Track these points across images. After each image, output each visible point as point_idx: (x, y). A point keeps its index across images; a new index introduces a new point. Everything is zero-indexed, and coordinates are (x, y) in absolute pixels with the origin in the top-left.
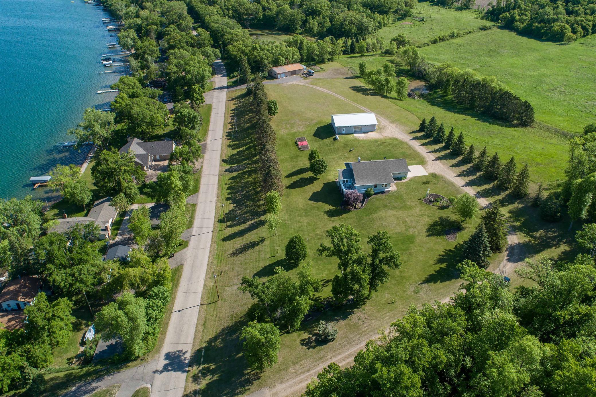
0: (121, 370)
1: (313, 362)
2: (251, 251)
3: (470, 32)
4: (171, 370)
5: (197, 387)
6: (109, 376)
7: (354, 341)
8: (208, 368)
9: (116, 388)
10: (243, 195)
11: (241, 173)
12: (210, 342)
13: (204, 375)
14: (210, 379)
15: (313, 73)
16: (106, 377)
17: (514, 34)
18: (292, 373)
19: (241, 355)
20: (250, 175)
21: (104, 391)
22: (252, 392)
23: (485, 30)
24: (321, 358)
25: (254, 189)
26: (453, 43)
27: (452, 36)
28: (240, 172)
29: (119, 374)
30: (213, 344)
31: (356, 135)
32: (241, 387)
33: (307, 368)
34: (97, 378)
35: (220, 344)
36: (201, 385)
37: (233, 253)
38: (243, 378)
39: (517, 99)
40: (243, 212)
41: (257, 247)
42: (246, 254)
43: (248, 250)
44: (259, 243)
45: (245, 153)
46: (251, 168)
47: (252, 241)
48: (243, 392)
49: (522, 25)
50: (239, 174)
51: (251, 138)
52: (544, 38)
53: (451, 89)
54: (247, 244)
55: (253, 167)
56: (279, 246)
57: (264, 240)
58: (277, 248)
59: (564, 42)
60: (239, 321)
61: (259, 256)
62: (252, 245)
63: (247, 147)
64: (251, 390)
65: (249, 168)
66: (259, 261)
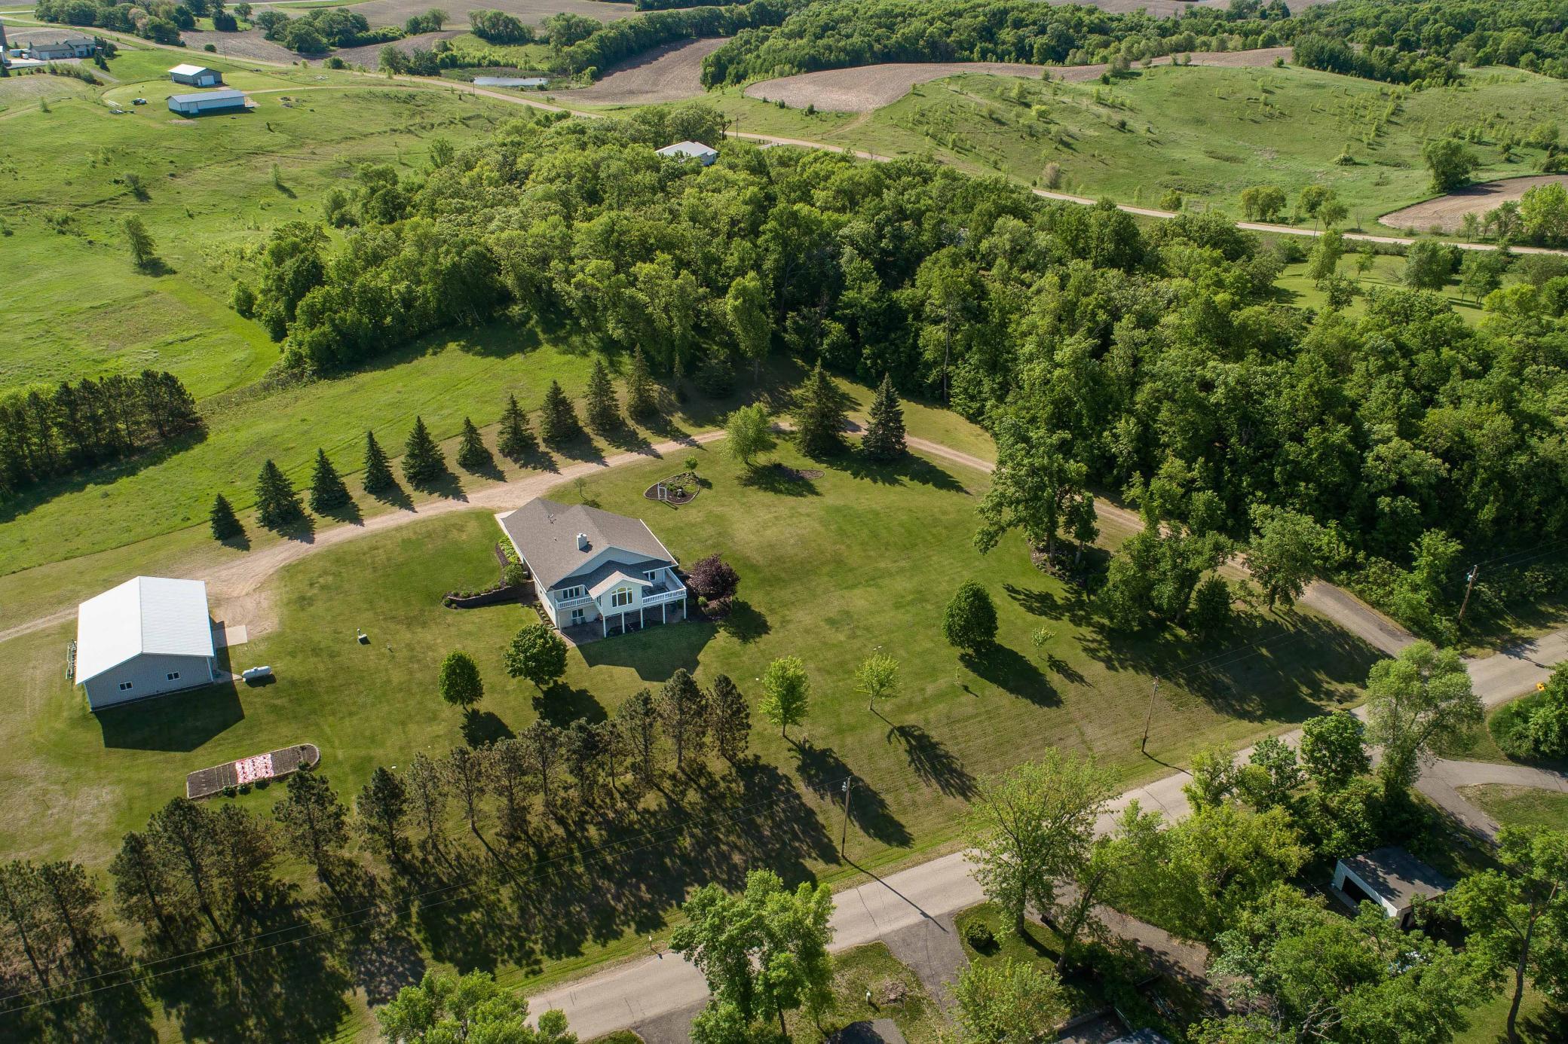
0: (1434, 805)
6: (1461, 822)
8: (1311, 695)
9: (1467, 791)
12: (1261, 719)
13: (1330, 695)
14: (1329, 682)
16: (1468, 824)
19: (1264, 651)
21: (1489, 812)
28: (426, 955)
29: (1444, 805)
30: (1259, 713)
31: (237, 640)
32: (1320, 628)
34: (1484, 842)
35: (1252, 701)
36: (1349, 687)
38: (1306, 631)
40: (741, 842)
41: (935, 735)
42: (964, 757)
43: (947, 756)
44: (914, 737)
45: (232, 995)
46: (405, 917)
47: (906, 757)
48: (1328, 624)
50: (439, 958)
51: (65, 1009)
54: (918, 769)
55: (403, 911)
56: (923, 690)
57: (903, 727)
58: (928, 692)
60: (1188, 685)
61: (971, 717)
62: (926, 754)
63: (155, 1004)
64: (1315, 614)
65: (403, 926)
66: (988, 712)
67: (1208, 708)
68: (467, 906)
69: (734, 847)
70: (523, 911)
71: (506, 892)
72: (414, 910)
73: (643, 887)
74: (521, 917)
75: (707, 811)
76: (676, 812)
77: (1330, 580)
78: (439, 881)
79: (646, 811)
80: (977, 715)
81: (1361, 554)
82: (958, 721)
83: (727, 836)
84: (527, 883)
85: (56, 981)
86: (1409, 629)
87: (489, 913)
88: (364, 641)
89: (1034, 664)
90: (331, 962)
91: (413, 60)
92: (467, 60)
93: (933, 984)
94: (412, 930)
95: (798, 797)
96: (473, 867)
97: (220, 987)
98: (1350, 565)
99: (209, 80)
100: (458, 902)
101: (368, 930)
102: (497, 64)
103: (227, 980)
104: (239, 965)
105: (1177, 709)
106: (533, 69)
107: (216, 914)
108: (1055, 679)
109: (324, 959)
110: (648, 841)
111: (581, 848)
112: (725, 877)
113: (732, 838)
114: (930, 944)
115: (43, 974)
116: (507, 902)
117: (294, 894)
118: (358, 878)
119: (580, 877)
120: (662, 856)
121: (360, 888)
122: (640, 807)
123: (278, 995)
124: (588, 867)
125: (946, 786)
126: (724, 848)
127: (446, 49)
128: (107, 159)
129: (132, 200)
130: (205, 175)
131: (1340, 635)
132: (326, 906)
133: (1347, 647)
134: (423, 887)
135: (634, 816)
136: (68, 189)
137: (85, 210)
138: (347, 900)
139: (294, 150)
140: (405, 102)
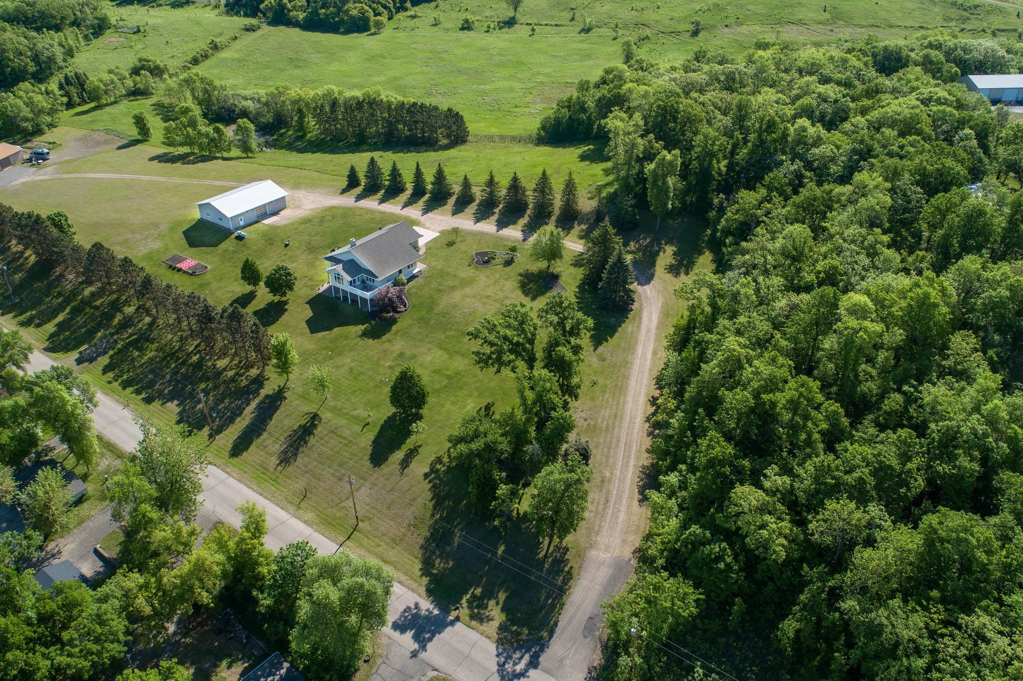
1: (601, 491)
2: (312, 440)
3: (236, 38)
4: (433, 636)
5: (495, 624)
7: (611, 443)
8: (473, 596)
10: (170, 381)
11: (115, 354)
12: (427, 573)
13: (482, 606)
14: (497, 604)
15: (48, 153)
17: (297, 30)
18: (595, 517)
19: (501, 549)
20: (140, 349)
22: (580, 568)
23: (254, 30)
24: (603, 481)
25: (184, 363)
26: (225, 59)
27: (215, 47)
28: (111, 353)
30: (435, 571)
31: (267, 221)
32: (557, 574)
33: (603, 500)
35: (447, 563)
36: (496, 617)
37: (281, 462)
38: (546, 566)
39: (436, 108)
40: (210, 402)
41: (319, 430)
42: (311, 448)
43: (306, 443)
44: (312, 423)
45: (78, 322)
46: (128, 338)
47: (295, 428)
48: (569, 577)
49: (301, 16)
50: (111, 357)
51: (60, 294)
52: (342, 30)
53: (311, 122)
54: (290, 436)
55: (131, 335)
56: (356, 409)
57: (317, 415)
58: (355, 413)
59: (373, 30)
60: (436, 522)
61: (341, 437)
62: (303, 433)
63: (67, 311)
64: (576, 566)
65: (123, 340)
66: (350, 442)
67: (421, 541)
69: (207, 401)
70: (144, 364)
71: (152, 354)
72: (133, 338)
73: (171, 388)
75: (224, 382)
76: (218, 374)
78: (149, 336)
79: (215, 365)
80: (345, 439)
82: (335, 434)
83: (212, 396)
84: (158, 357)
85: (69, 286)
87: (138, 357)
90: (99, 334)
94: (122, 343)
95: (248, 405)
96: (161, 339)
97: (79, 318)
100: (141, 346)
101: (117, 333)
103: (82, 318)
104: (90, 316)
105: (409, 526)
107: (109, 298)
108: (398, 456)
109: (100, 331)
110: (198, 375)
111: (185, 360)
112: (187, 408)
113: (211, 398)
115: (70, 282)
116: (147, 357)
117: (126, 308)
119: (169, 368)
120: (191, 383)
121: (136, 320)
122: (217, 362)
124: (175, 367)
125: (284, 452)
126: (205, 398)
128: (709, 10)
129: (688, 35)
130: (744, 29)
131: (560, 592)
132: (124, 318)
133: (550, 601)
134: (145, 333)
135: (210, 364)
136: (668, 22)
137: (661, 35)
138: (130, 320)
139: (821, 26)
140: (965, 10)
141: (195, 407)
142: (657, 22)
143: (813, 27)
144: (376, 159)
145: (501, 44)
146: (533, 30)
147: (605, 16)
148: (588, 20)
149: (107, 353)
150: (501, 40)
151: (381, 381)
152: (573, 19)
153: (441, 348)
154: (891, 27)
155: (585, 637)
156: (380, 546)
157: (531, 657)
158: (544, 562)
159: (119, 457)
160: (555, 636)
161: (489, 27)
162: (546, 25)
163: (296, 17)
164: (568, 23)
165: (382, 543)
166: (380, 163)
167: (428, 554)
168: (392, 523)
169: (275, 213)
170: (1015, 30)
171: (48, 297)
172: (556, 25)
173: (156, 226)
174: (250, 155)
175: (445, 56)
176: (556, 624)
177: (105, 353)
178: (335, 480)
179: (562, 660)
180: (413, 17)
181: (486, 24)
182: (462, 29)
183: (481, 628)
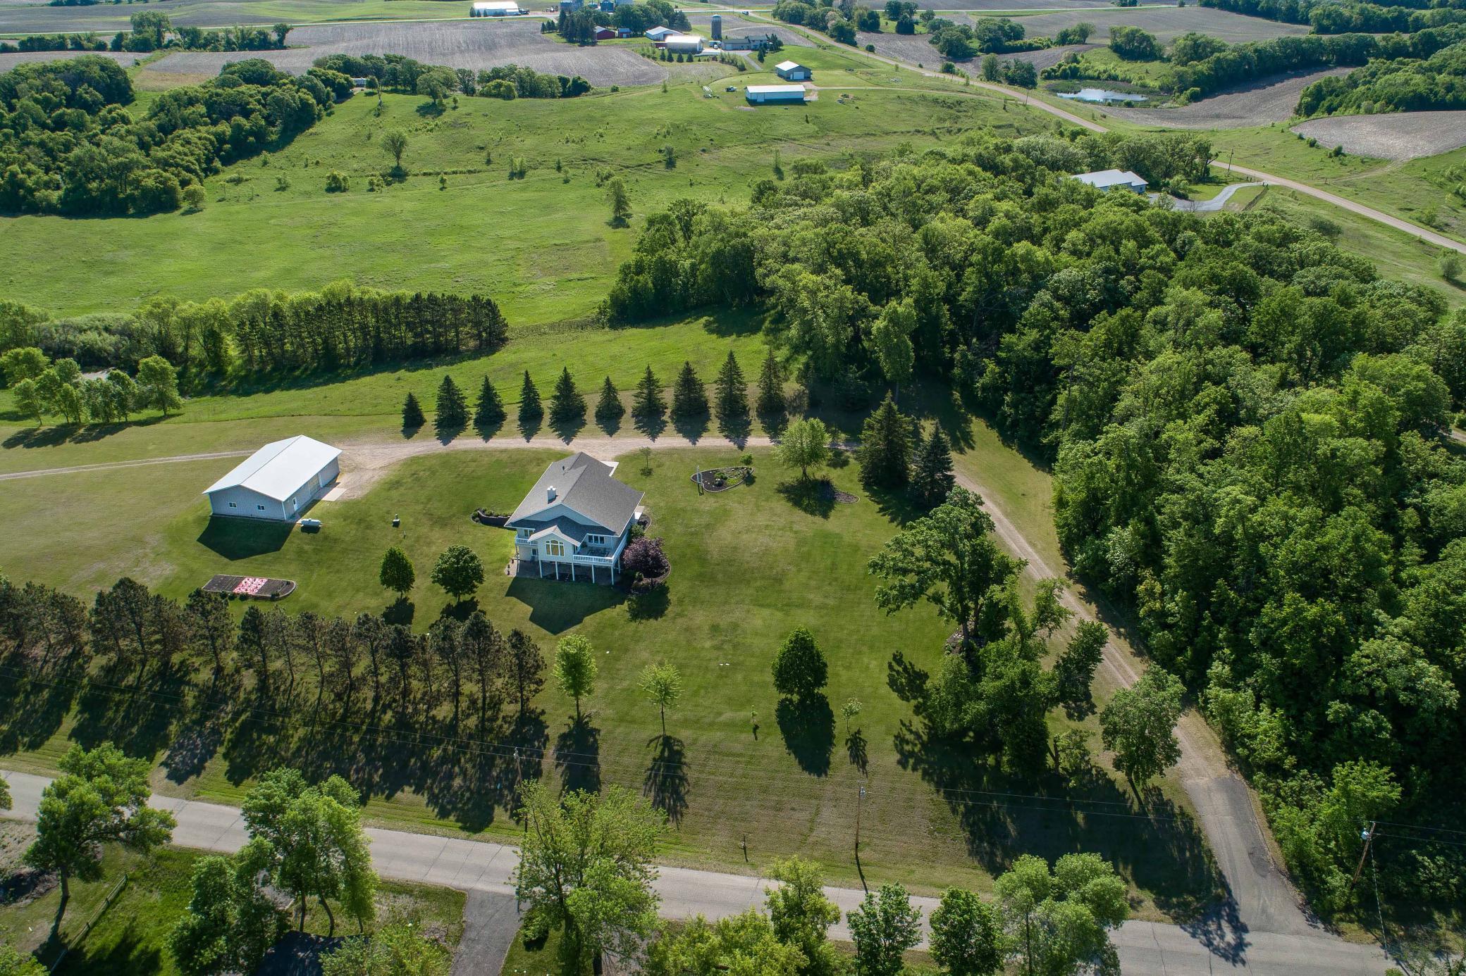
2: (691, 773)
5: (1150, 904)
10: (370, 762)
11: (230, 749)
22: (1191, 804)
25: (373, 729)
28: (221, 750)
31: (331, 498)
36: (1143, 897)
37: (667, 816)
38: (1151, 816)
40: (471, 771)
41: (689, 756)
42: (696, 784)
43: (683, 779)
44: (671, 750)
45: (112, 721)
46: (234, 720)
47: (649, 763)
48: (1188, 821)
49: (55, 196)
50: (225, 756)
51: (37, 687)
52: (131, 211)
53: (232, 349)
54: (649, 778)
55: (237, 715)
56: (720, 714)
57: (670, 738)
58: (722, 718)
59: (185, 206)
60: (964, 815)
61: (733, 755)
62: (668, 768)
63: (75, 707)
64: (1184, 804)
65: (227, 725)
66: (752, 757)
67: (965, 846)
68: (272, 730)
69: (464, 772)
70: (299, 749)
71: (301, 732)
72: (243, 717)
73: (381, 771)
74: (293, 754)
75: (471, 736)
76: (451, 729)
77: (1248, 777)
78: (273, 706)
79: (434, 717)
80: (741, 755)
81: (1290, 761)
82: (720, 754)
83: (466, 762)
84: (318, 732)
85: (48, 669)
86: (1290, 868)
87: (278, 742)
88: (396, 525)
89: (836, 732)
90: (173, 728)
91: (1013, 68)
92: (1090, 72)
93: (467, 946)
94: (229, 730)
95: (541, 756)
96: (299, 705)
97: (110, 714)
98: (1273, 769)
99: (801, 75)
100: (271, 725)
101: (207, 718)
102: (1115, 78)
103: (117, 711)
104: (130, 706)
105: (931, 833)
106: (1144, 86)
107: (147, 668)
108: (840, 753)
109: (171, 723)
110: (415, 740)
111: (371, 724)
112: (436, 791)
113: (469, 766)
114: (497, 916)
115: (46, 662)
116: (296, 739)
117: (193, 675)
118: (234, 681)
119: (351, 743)
120: (413, 754)
121: (229, 689)
122: (434, 712)
123: (131, 734)
124: (362, 740)
125: (659, 802)
126: (457, 769)
127: (1076, 60)
128: (668, 133)
129: (662, 167)
130: (725, 152)
131: (1192, 838)
132: (201, 691)
133: (1188, 854)
134: (261, 705)
135: (422, 718)
136: (626, 153)
137: (626, 171)
138: (215, 692)
139: (813, 140)
140: (949, 107)
141: (449, 787)
142: (612, 154)
143: (806, 142)
144: (452, 377)
145: (408, 206)
146: (443, 181)
147: (535, 153)
148: (517, 161)
149: (215, 752)
150: (399, 199)
151: (721, 669)
152: (489, 162)
153: (762, 606)
154: (887, 134)
155: (1264, 876)
156: (913, 872)
157: (1230, 922)
158: (1145, 814)
159: (400, 893)
160: (1232, 887)
161: (371, 183)
162: (454, 173)
163: (46, 199)
164: (485, 167)
165: (913, 867)
166: (458, 382)
167: (986, 858)
168: (905, 838)
169: (332, 484)
170: (1011, 126)
171: (16, 694)
172: (470, 172)
173: (139, 541)
174: (172, 411)
175: (335, 230)
176: (1220, 874)
177: (211, 754)
178: (771, 812)
179: (1264, 911)
180: (238, 181)
181: (367, 180)
182: (330, 190)
183: (1140, 914)
